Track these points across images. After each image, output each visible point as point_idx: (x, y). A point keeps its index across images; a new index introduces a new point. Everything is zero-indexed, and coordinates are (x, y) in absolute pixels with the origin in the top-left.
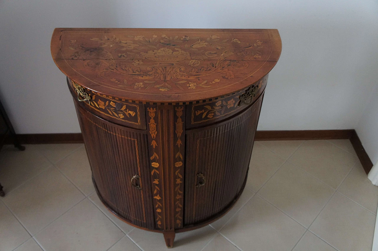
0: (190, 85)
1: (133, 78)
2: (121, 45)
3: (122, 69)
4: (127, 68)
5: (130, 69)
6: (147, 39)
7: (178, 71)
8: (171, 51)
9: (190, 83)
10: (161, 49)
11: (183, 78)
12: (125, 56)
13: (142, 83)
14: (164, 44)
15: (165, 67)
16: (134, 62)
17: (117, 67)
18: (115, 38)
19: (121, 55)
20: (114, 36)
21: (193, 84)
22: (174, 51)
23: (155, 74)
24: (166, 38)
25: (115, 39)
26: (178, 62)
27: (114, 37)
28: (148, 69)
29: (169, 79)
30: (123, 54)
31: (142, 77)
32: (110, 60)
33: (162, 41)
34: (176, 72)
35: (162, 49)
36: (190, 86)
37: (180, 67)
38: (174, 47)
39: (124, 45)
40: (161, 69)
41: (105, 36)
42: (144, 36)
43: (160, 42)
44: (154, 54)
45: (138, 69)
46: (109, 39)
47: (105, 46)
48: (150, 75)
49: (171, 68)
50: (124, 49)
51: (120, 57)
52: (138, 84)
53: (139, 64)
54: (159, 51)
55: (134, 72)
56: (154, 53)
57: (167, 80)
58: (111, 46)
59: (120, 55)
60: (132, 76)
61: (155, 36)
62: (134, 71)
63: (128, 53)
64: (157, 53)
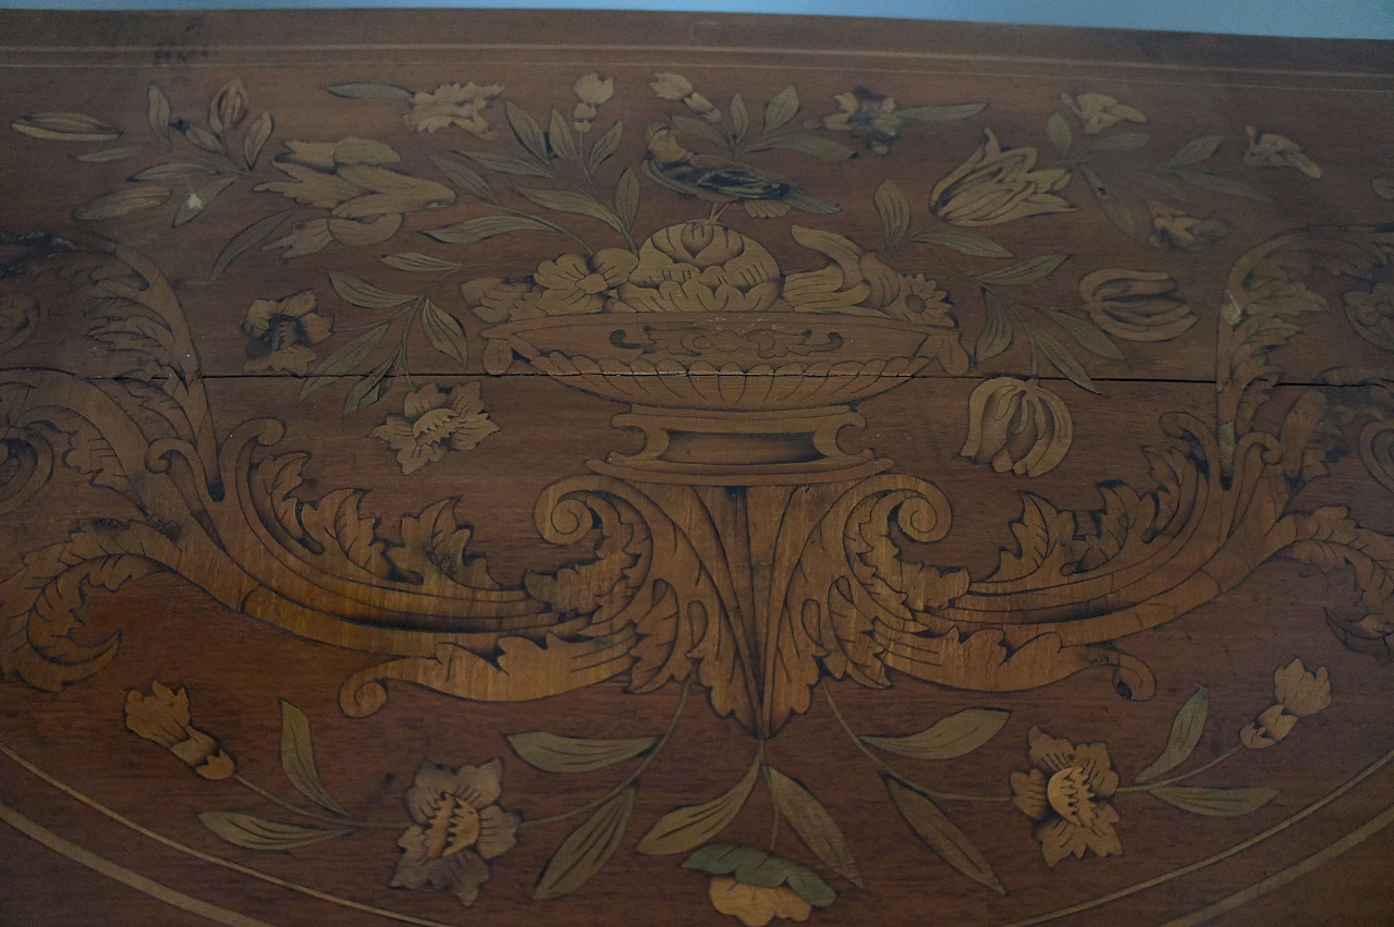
0: (1057, 791)
1: (391, 671)
2: (291, 190)
3: (272, 524)
4: (328, 505)
5: (350, 519)
6: (525, 124)
7: (884, 552)
8: (758, 262)
9: (1042, 747)
10: (660, 236)
11: (953, 661)
12: (317, 327)
13: (486, 782)
14: (680, 178)
15: (730, 490)
16: (400, 414)
17: (217, 492)
18: (245, 113)
19: (277, 319)
20: (233, 88)
21: (1076, 772)
22: (791, 259)
23: (636, 611)
24: (700, 114)
25: (236, 125)
26: (853, 405)
27: (234, 103)
28: (558, 520)
29: (800, 701)
30: (295, 307)
31: (492, 656)
32: (155, 384)
33: (665, 146)
34: (865, 572)
35: (673, 236)
36: (1050, 814)
37: (886, 482)
38: (775, 209)
39: (311, 187)
40: (687, 514)
41: (154, 93)
42: (495, 89)
43: (649, 156)
44: (596, 305)
45: (447, 523)
46: (180, 125)
47: (138, 199)
48: (576, 629)
49: (789, 503)
50: (309, 241)
51: (263, 343)
52: (449, 787)
53: (447, 443)
54: (650, 262)
55: (395, 575)
56: (596, 283)
57: (782, 709)
58: (194, 202)
59: (261, 311)
60: (374, 638)
61: (596, 91)
62: (404, 559)
63: (347, 288)
64: (631, 291)
